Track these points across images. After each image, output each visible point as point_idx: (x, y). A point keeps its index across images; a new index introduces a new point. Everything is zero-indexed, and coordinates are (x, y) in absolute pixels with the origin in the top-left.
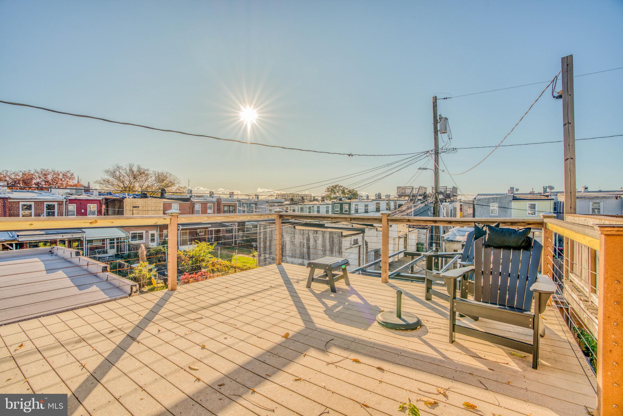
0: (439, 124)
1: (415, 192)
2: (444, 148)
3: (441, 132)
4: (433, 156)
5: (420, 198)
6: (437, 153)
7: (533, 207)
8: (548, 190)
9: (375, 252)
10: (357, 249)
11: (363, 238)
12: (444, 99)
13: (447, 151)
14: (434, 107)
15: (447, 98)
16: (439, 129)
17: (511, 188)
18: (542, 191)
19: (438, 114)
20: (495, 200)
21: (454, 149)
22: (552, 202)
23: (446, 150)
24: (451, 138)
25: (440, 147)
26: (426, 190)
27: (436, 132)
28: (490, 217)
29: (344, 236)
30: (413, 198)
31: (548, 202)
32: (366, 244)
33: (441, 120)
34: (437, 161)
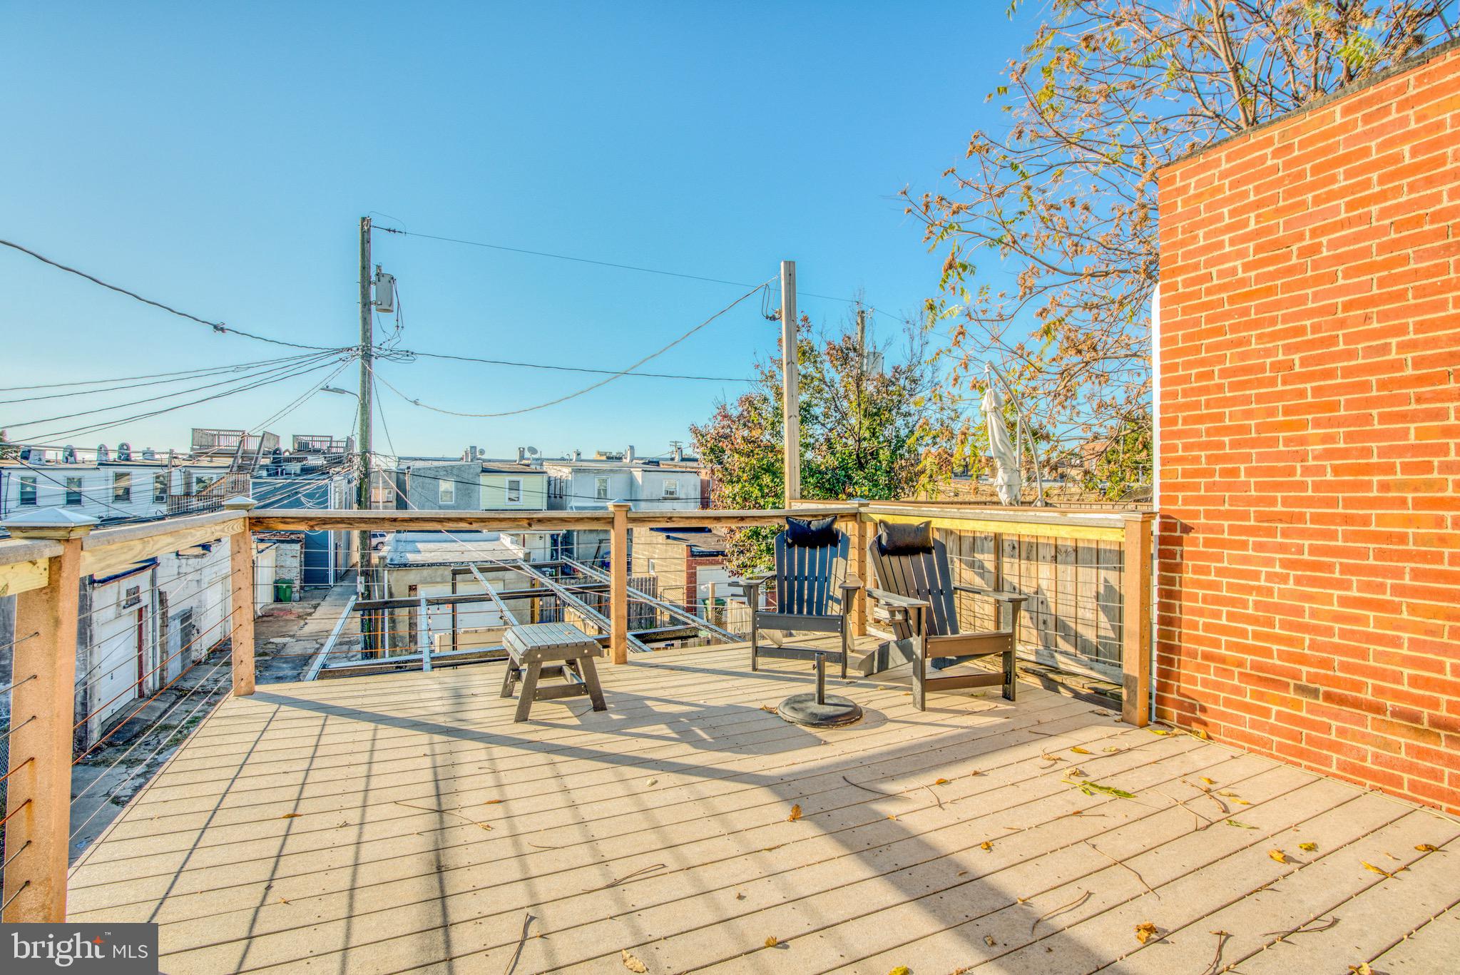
0: (373, 288)
1: (253, 445)
2: (384, 347)
3: (380, 307)
4: (358, 362)
5: (267, 461)
6: (367, 356)
7: (514, 487)
8: (527, 454)
9: (182, 622)
10: (134, 621)
11: (153, 580)
12: (389, 230)
13: (393, 355)
14: (363, 244)
15: (394, 231)
16: (373, 298)
17: (472, 447)
18: (517, 457)
19: (374, 262)
20: (449, 471)
21: (408, 353)
22: (545, 478)
23: (388, 352)
24: (400, 325)
25: (375, 342)
26: (278, 442)
27: (366, 304)
28: (440, 508)
29: (100, 582)
30: (243, 463)
31: (538, 478)
32: (163, 602)
33: (381, 278)
34: (366, 375)
